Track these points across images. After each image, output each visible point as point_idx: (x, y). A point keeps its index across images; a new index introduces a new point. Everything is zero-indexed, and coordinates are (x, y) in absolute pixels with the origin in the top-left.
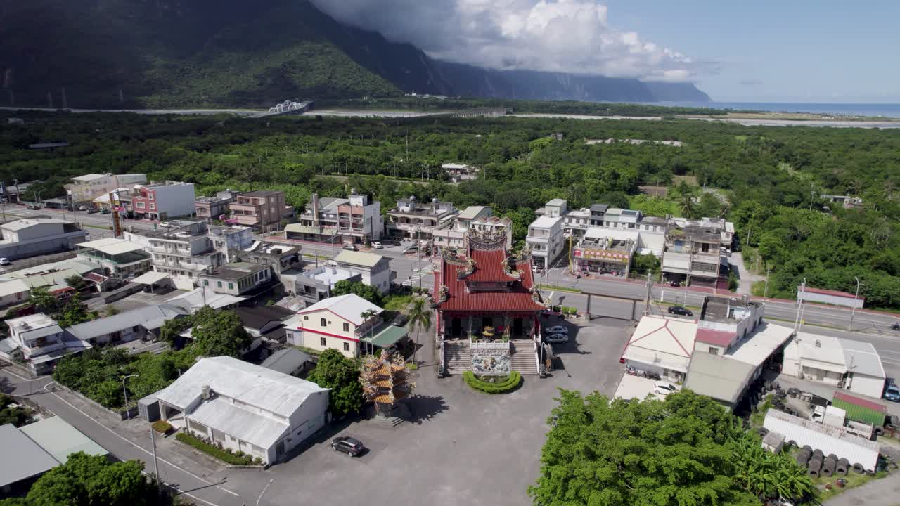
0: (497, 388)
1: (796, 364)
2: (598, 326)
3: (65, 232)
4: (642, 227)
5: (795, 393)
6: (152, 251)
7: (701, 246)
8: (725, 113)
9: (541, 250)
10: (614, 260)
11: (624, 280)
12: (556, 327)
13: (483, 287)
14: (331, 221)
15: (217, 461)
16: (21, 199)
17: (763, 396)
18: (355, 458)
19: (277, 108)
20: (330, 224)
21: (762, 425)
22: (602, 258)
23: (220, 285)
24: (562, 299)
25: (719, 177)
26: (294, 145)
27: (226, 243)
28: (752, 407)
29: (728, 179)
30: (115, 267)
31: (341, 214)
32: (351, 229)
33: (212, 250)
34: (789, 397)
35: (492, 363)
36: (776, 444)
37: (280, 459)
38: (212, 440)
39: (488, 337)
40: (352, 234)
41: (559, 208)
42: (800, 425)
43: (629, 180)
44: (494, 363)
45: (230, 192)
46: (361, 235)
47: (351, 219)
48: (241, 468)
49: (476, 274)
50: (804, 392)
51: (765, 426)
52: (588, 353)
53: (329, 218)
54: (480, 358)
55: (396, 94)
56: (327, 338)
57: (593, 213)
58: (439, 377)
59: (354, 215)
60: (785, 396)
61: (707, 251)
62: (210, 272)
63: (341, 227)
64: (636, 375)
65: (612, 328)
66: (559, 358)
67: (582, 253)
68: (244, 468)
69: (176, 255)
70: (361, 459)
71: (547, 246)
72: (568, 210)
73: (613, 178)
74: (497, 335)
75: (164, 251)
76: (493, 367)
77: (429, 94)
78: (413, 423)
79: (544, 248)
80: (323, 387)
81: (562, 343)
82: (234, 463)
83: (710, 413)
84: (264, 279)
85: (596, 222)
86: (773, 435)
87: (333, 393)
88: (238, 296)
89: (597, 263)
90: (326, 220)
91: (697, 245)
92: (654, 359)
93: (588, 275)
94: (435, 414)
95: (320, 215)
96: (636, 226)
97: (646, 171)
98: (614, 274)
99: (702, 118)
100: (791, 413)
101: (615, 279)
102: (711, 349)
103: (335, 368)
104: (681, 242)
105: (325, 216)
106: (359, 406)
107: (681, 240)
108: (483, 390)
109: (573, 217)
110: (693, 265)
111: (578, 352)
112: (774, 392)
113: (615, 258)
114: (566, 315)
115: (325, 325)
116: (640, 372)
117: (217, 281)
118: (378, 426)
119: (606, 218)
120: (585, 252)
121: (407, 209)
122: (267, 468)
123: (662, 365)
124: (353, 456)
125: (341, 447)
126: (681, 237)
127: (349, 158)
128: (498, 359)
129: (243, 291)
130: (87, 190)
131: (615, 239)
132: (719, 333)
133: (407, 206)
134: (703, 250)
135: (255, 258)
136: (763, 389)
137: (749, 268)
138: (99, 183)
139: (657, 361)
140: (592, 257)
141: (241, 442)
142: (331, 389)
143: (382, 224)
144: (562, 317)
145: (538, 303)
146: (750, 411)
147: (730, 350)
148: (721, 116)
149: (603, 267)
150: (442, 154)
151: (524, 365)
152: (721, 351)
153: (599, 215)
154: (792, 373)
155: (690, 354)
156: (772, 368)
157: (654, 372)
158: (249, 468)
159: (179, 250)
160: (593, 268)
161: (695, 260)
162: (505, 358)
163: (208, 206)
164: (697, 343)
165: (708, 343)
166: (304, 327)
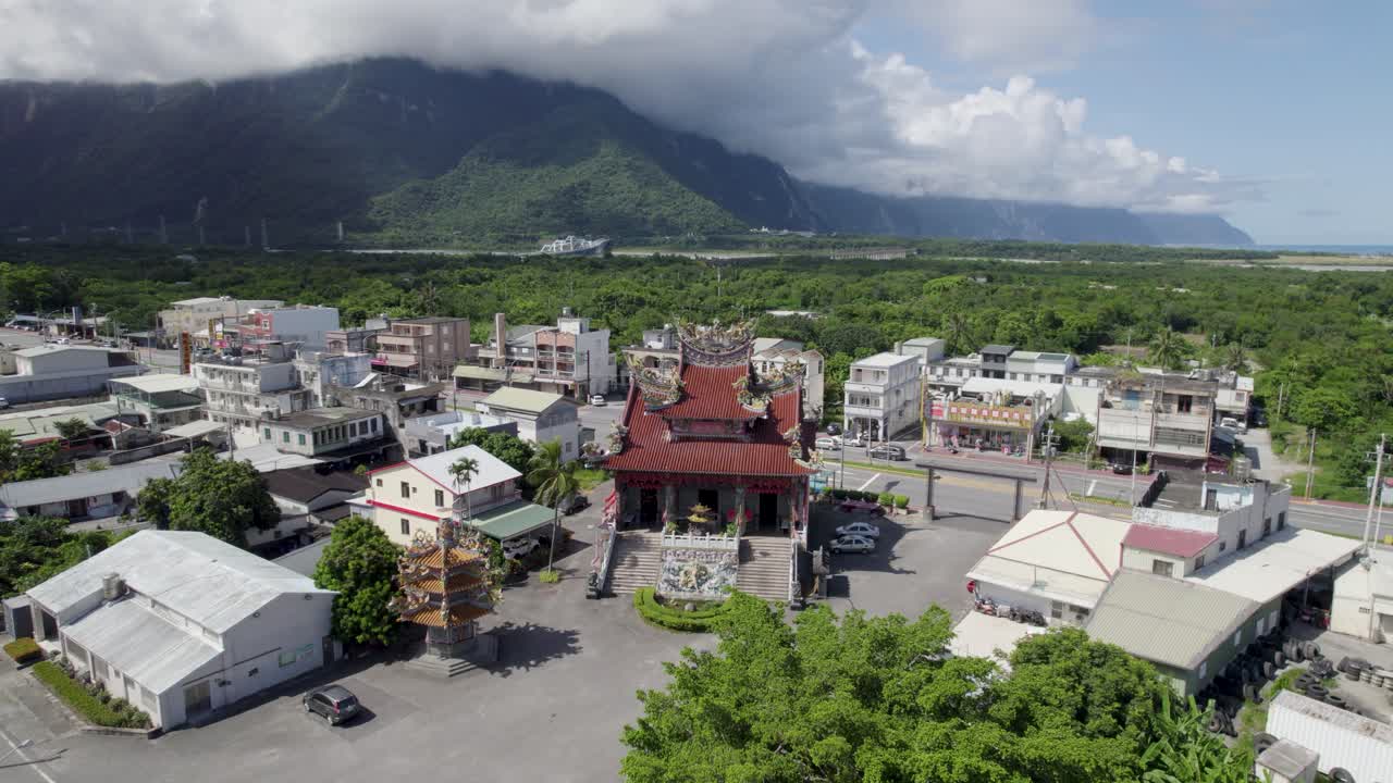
0: (690, 621)
1: (1363, 610)
2: (947, 529)
3: (111, 366)
4: (1077, 381)
5: (1356, 670)
6: (207, 386)
7: (1177, 399)
8: (1274, 255)
9: (871, 406)
10: (1005, 423)
11: (1021, 462)
12: (854, 525)
13: (697, 431)
14: (524, 359)
15: (73, 717)
16: (98, 334)
17: (1279, 672)
18: (339, 729)
19: (554, 245)
20: (522, 364)
21: (1264, 729)
22: (981, 421)
23: (287, 437)
24: (891, 485)
25: (1247, 331)
26: (554, 286)
27: (319, 375)
28: (1247, 690)
29: (1264, 334)
30: (153, 414)
31: (541, 347)
32: (555, 372)
33: (298, 386)
34: (1342, 678)
35: (698, 576)
36: (1290, 771)
37: (192, 721)
38: (92, 676)
39: (698, 525)
40: (557, 381)
41: (926, 349)
42: (1360, 731)
43: (1080, 329)
44: (703, 576)
45: (385, 319)
46: (569, 383)
47: (555, 356)
48: (107, 732)
49: (684, 404)
50: (1380, 668)
51: (1272, 728)
52: (908, 572)
53: (523, 355)
54: (676, 565)
55: (739, 229)
56: (412, 520)
57: (986, 357)
58: (589, 597)
59: (561, 349)
60: (1331, 674)
61: (1188, 410)
62: (275, 416)
63: (539, 370)
64: (995, 614)
65: (973, 533)
66: (846, 578)
67: (945, 413)
68: (113, 733)
69: (238, 392)
70: (348, 731)
71: (881, 399)
72: (947, 355)
73: (1051, 327)
74: (718, 525)
75: (223, 386)
76: (699, 585)
77: (789, 229)
78: (492, 673)
79: (877, 403)
80: (323, 587)
81: (859, 552)
82: (99, 723)
83: (1111, 677)
84: (369, 435)
85: (991, 374)
86: (1286, 749)
87: (341, 601)
88: (312, 457)
89: (976, 431)
90: (516, 358)
91: (1167, 397)
92: (1032, 582)
93: (955, 452)
94: (546, 660)
95: (507, 349)
96: (1064, 379)
97: (1115, 322)
98: (1006, 451)
99: (1232, 263)
100: (1342, 706)
101: (1008, 460)
102: (1156, 562)
103: (350, 552)
104: (1137, 392)
105: (515, 350)
106: (386, 629)
107: (1137, 388)
108: (661, 623)
109: (950, 364)
110: (1157, 433)
111: (891, 570)
112: (1305, 665)
113: (1006, 420)
114: (887, 510)
115: (408, 496)
116: (1005, 608)
117: (283, 430)
118: (419, 675)
119: (1010, 366)
120: (950, 409)
121: (659, 345)
122: (157, 734)
123: (1051, 594)
124: (334, 725)
125: (318, 705)
126: (1136, 384)
127: (622, 295)
128: (712, 569)
129: (323, 449)
130: (188, 319)
131: (1016, 393)
132: (1179, 536)
133: (660, 340)
134: (1180, 409)
135: (362, 400)
136: (1278, 655)
137: (1282, 453)
138: (208, 310)
139: (1036, 585)
140: (964, 419)
141: (128, 682)
142: (338, 592)
143: (614, 367)
144: (880, 512)
145: (799, 462)
146: (1241, 699)
147: (1201, 568)
148: (1268, 261)
149: (988, 440)
150: (778, 298)
151: (764, 583)
152: (1179, 567)
153: (996, 361)
154: (1353, 631)
155: (1112, 574)
156: (1307, 618)
157: (1030, 607)
158: (122, 733)
159: (245, 383)
160: (967, 442)
161: (1161, 424)
162: (728, 568)
163: (345, 337)
164: (1127, 551)
165: (1151, 551)
166: (377, 500)
